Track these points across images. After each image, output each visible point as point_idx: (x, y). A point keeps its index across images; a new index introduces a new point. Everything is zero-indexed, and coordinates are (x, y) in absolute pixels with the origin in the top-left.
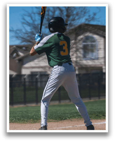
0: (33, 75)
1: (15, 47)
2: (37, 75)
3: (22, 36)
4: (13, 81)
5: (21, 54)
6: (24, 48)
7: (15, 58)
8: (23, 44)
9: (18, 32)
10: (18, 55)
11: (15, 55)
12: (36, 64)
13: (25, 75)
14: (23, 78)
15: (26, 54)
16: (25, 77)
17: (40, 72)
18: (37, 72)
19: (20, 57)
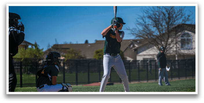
0: (144, 61)
1: (131, 40)
2: (148, 61)
3: (137, 33)
4: (131, 65)
5: (136, 46)
6: (138, 42)
7: (132, 48)
8: (137, 38)
9: (133, 30)
10: (134, 46)
11: (132, 46)
12: (147, 53)
13: (139, 61)
14: (137, 63)
15: (139, 46)
16: (139, 62)
17: (150, 59)
18: (148, 59)
19: (135, 48)
